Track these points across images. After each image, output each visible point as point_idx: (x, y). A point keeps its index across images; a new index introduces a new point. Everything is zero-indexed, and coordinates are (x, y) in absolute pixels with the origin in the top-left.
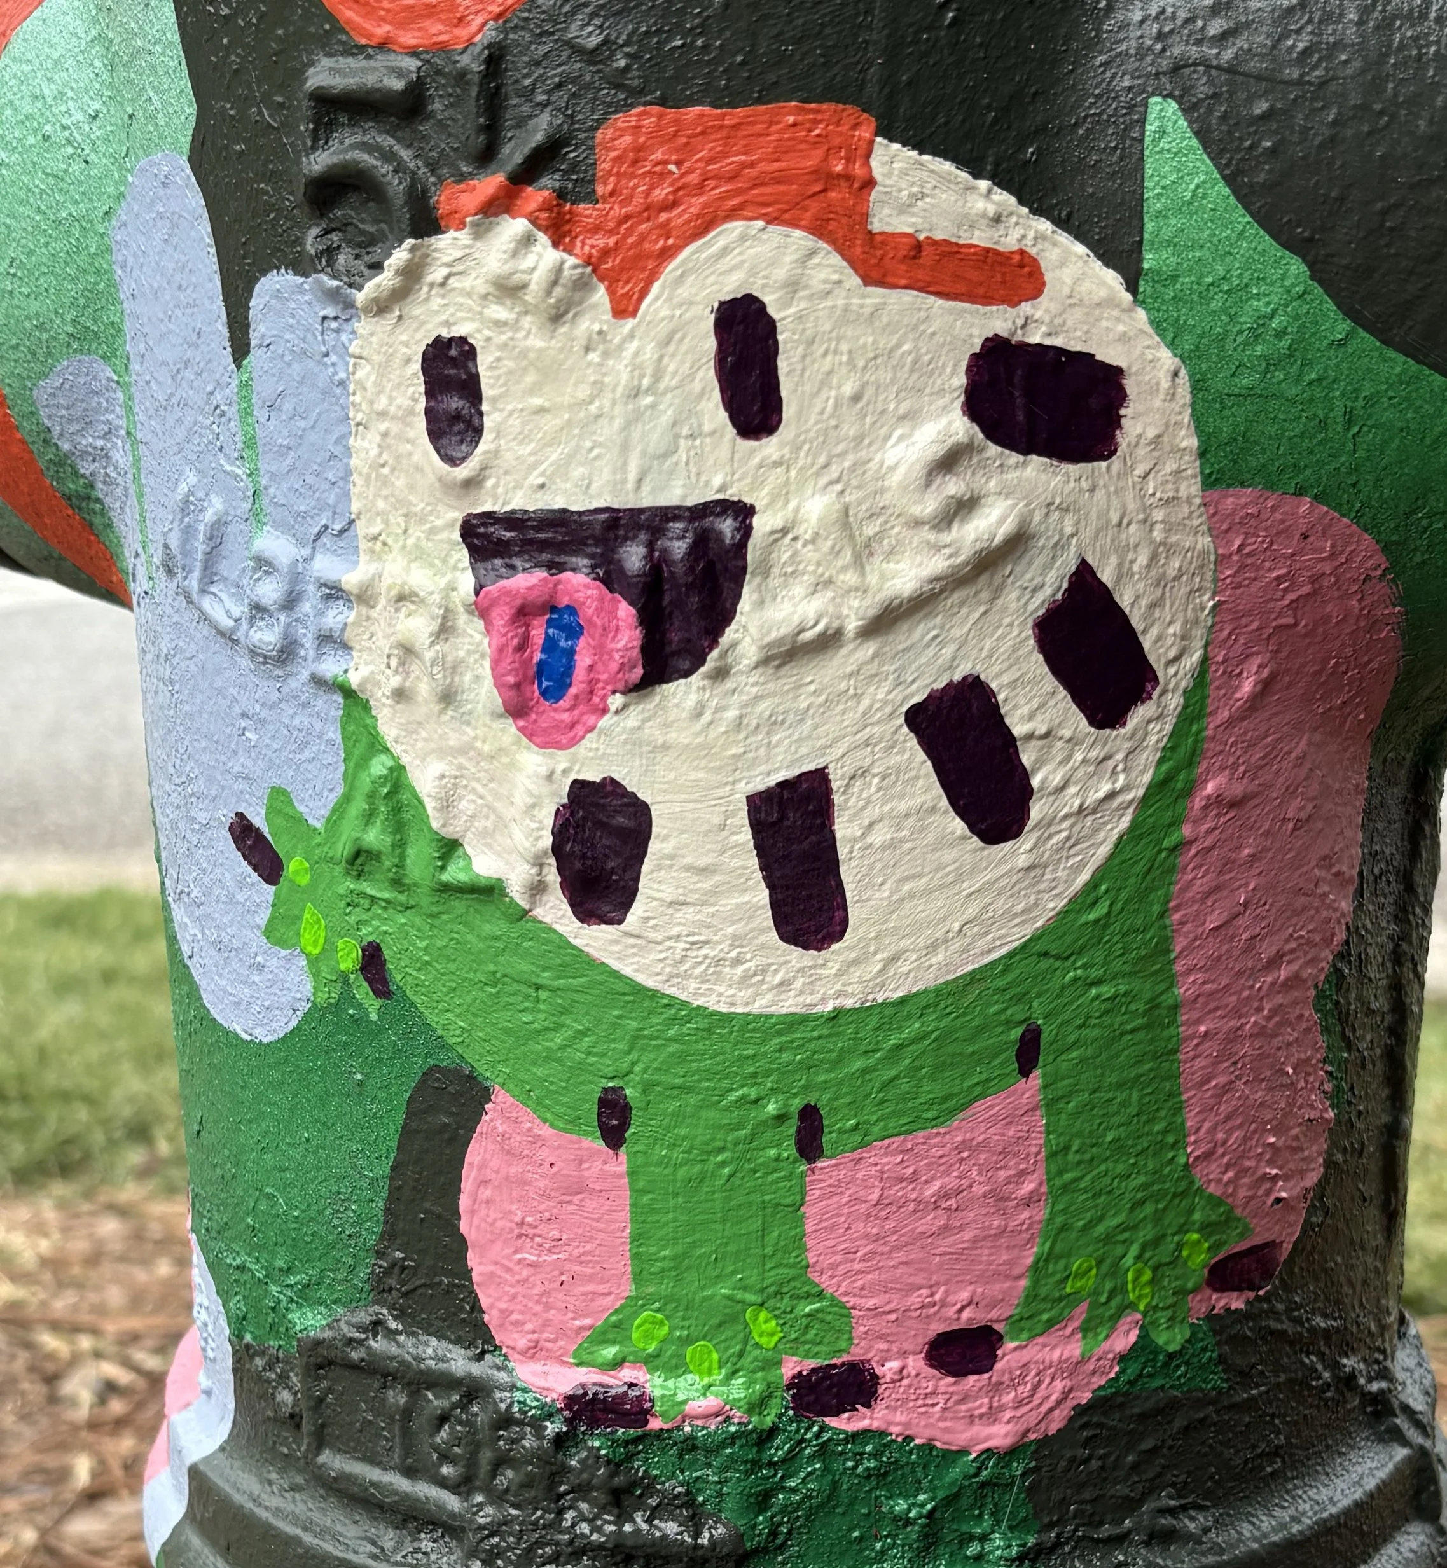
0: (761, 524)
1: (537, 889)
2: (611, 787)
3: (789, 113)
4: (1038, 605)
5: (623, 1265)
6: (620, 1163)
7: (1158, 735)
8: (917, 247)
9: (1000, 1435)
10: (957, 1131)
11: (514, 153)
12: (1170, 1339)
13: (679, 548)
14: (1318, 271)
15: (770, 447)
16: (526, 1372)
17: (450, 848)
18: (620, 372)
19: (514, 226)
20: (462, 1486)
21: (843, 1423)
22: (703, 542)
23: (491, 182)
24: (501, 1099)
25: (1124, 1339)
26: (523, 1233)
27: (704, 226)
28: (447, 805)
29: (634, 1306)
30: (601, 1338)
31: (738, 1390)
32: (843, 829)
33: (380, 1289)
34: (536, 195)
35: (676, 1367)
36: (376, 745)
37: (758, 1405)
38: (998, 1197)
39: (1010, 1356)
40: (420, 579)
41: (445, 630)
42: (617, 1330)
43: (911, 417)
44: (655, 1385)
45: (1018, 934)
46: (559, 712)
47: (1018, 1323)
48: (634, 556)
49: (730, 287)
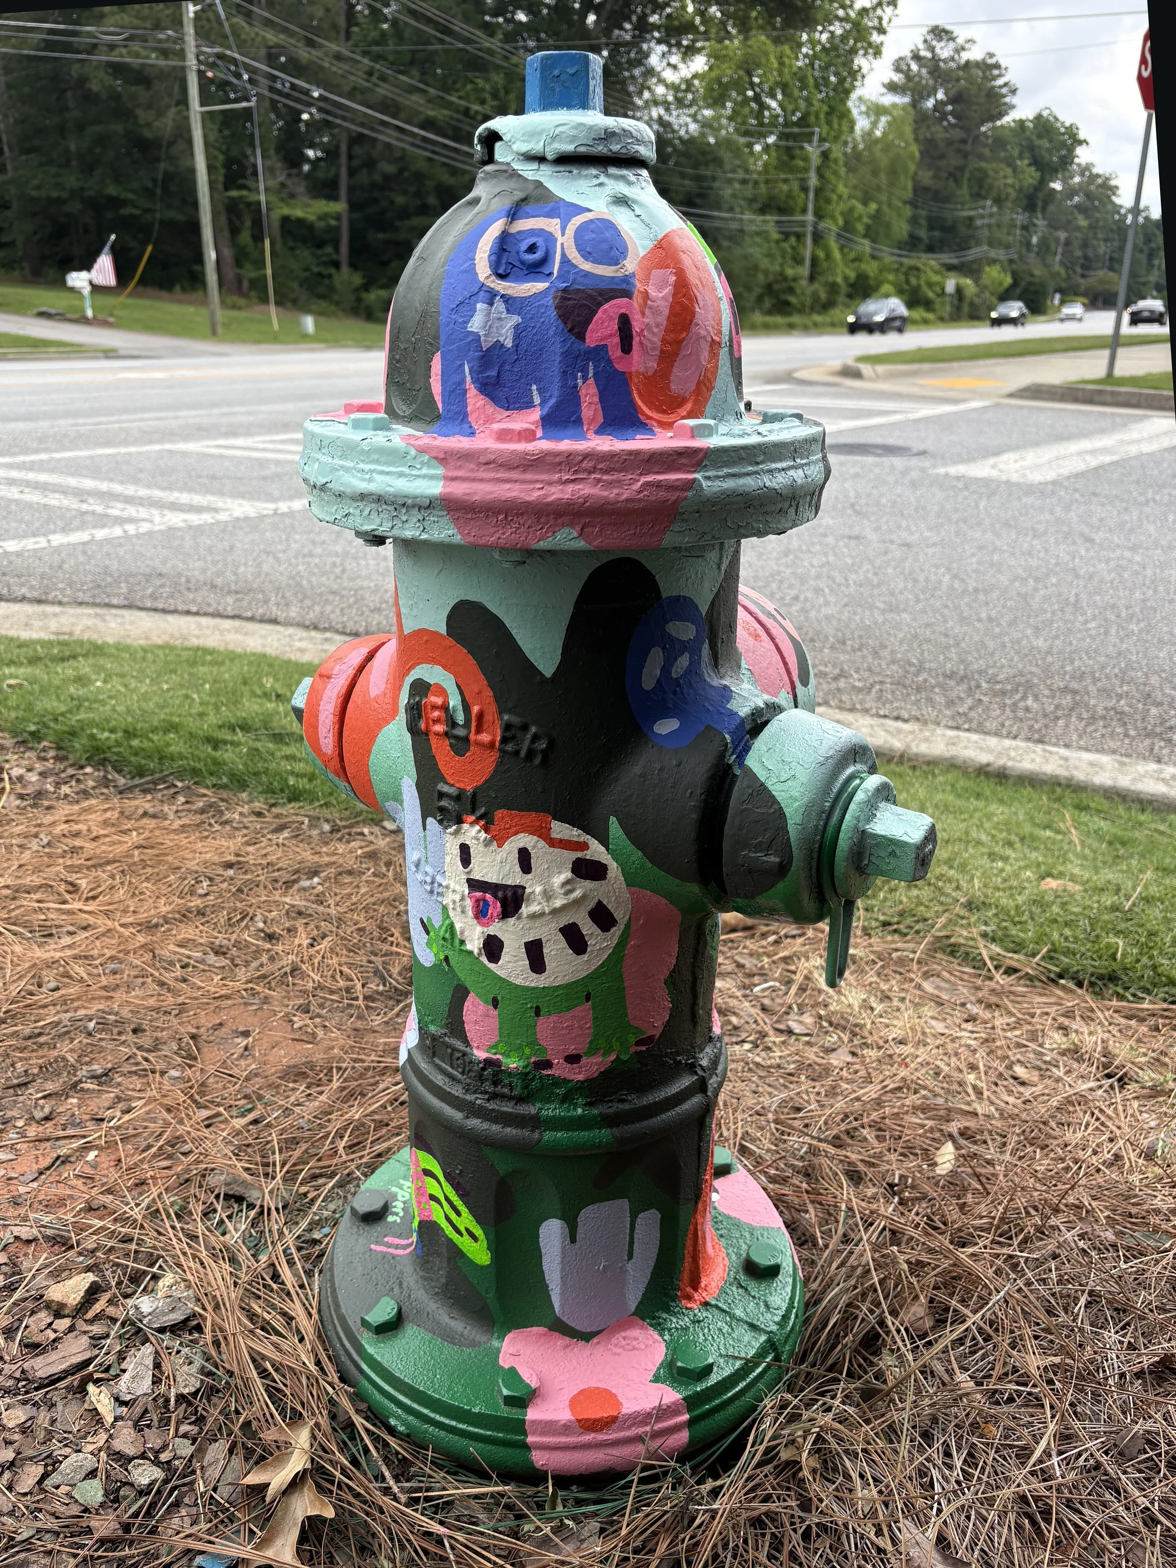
0: (528, 891)
1: (480, 954)
2: (495, 937)
3: (534, 814)
4: (589, 908)
5: (497, 1032)
6: (496, 1013)
7: (618, 933)
8: (561, 841)
9: (581, 1077)
10: (571, 1013)
11: (478, 814)
12: (625, 1057)
13: (509, 894)
14: (645, 854)
15: (529, 876)
16: (476, 1052)
17: (462, 942)
18: (499, 858)
19: (477, 828)
20: (463, 1073)
21: (545, 1072)
22: (515, 893)
23: (473, 818)
24: (472, 994)
25: (613, 1057)
26: (476, 1022)
27: (516, 834)
28: (462, 933)
29: (500, 1042)
30: (492, 1047)
31: (521, 1064)
32: (545, 951)
33: (447, 1026)
34: (482, 823)
35: (508, 1056)
36: (448, 917)
37: (526, 1067)
38: (581, 1027)
39: (584, 1060)
40: (458, 888)
41: (462, 899)
42: (495, 1046)
43: (560, 873)
44: (504, 1060)
45: (585, 974)
46: (485, 920)
47: (586, 1054)
48: (500, 894)
49: (521, 845)
